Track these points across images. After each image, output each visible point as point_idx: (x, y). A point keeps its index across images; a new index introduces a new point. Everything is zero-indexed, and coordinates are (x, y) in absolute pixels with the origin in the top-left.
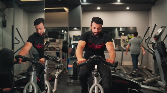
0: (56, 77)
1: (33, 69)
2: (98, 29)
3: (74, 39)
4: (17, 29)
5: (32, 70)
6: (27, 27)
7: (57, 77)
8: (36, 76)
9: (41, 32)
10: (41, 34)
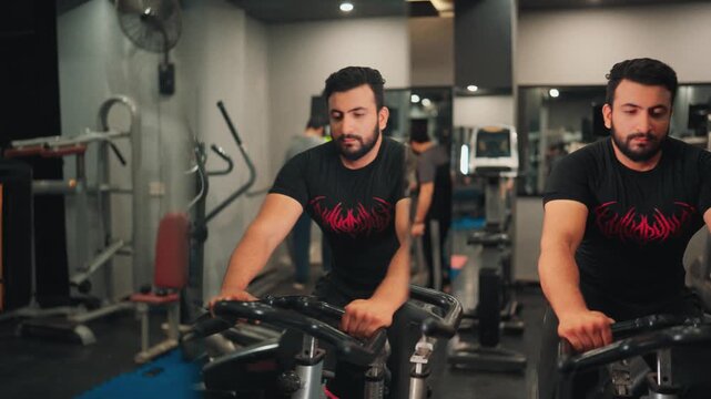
0: (419, 370)
1: (308, 353)
2: (651, 112)
3: (483, 146)
4: (220, 105)
5: (304, 356)
6: (261, 85)
7: (423, 370)
8: (323, 382)
9: (355, 133)
10: (356, 142)
